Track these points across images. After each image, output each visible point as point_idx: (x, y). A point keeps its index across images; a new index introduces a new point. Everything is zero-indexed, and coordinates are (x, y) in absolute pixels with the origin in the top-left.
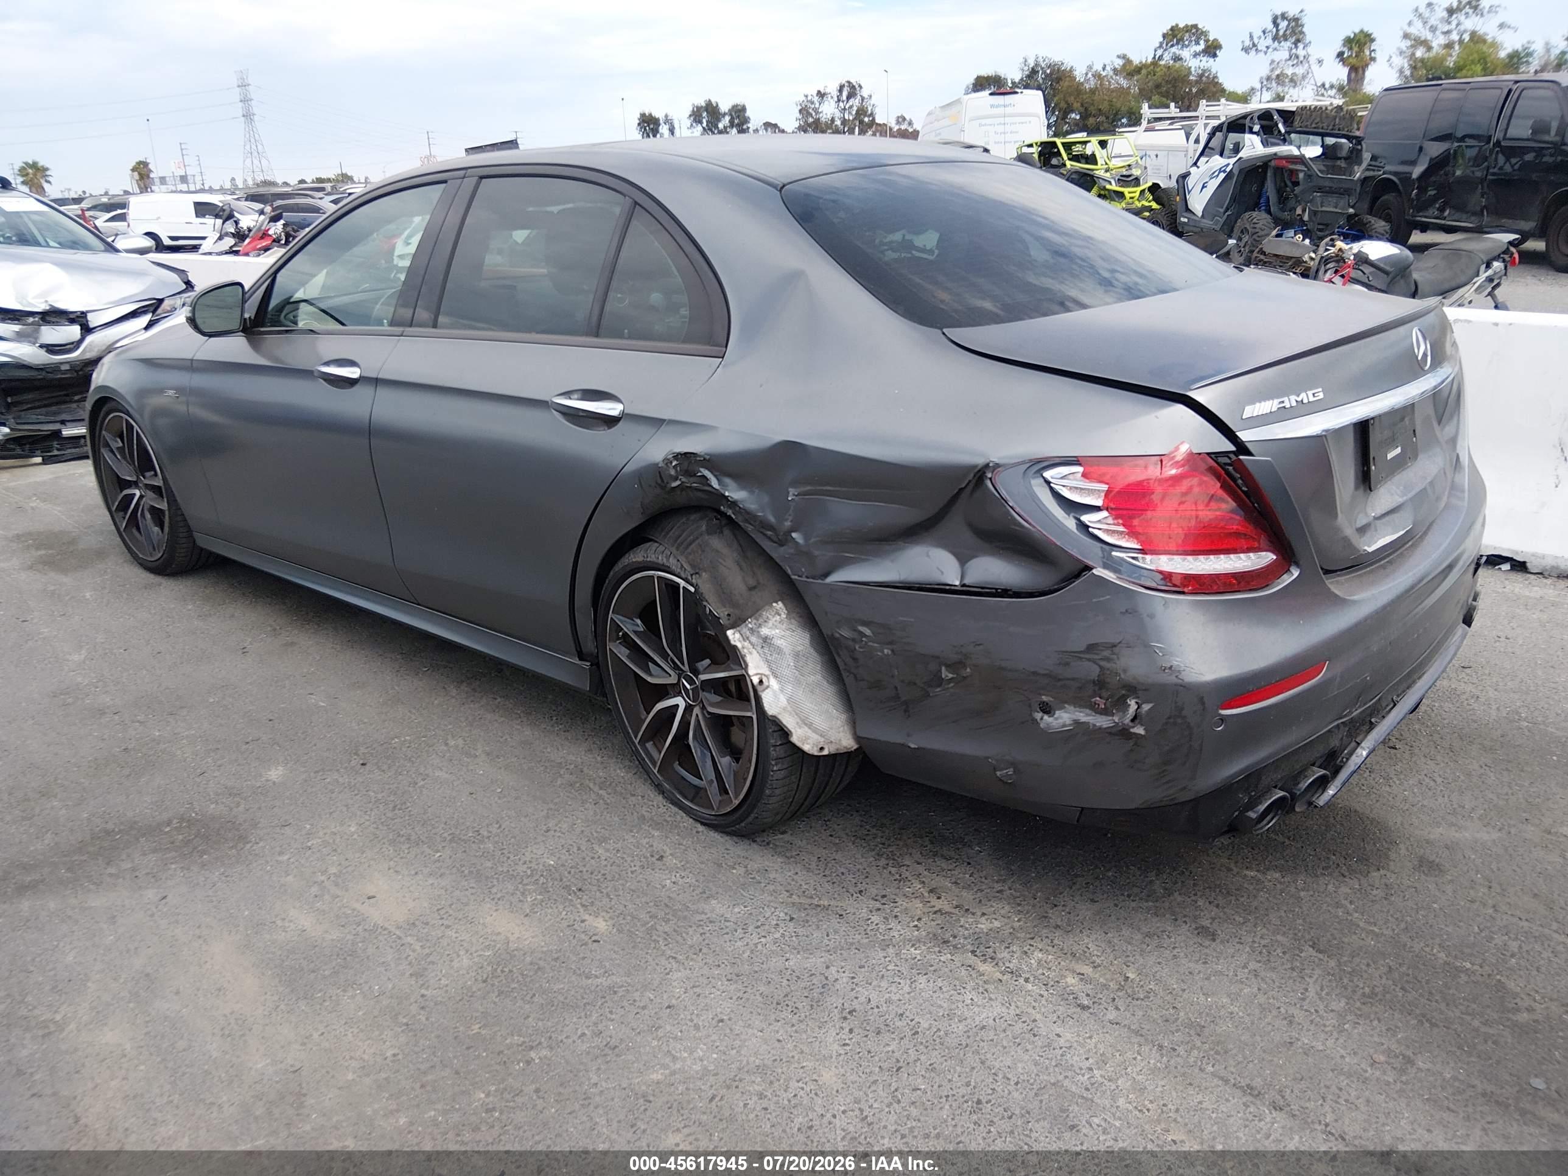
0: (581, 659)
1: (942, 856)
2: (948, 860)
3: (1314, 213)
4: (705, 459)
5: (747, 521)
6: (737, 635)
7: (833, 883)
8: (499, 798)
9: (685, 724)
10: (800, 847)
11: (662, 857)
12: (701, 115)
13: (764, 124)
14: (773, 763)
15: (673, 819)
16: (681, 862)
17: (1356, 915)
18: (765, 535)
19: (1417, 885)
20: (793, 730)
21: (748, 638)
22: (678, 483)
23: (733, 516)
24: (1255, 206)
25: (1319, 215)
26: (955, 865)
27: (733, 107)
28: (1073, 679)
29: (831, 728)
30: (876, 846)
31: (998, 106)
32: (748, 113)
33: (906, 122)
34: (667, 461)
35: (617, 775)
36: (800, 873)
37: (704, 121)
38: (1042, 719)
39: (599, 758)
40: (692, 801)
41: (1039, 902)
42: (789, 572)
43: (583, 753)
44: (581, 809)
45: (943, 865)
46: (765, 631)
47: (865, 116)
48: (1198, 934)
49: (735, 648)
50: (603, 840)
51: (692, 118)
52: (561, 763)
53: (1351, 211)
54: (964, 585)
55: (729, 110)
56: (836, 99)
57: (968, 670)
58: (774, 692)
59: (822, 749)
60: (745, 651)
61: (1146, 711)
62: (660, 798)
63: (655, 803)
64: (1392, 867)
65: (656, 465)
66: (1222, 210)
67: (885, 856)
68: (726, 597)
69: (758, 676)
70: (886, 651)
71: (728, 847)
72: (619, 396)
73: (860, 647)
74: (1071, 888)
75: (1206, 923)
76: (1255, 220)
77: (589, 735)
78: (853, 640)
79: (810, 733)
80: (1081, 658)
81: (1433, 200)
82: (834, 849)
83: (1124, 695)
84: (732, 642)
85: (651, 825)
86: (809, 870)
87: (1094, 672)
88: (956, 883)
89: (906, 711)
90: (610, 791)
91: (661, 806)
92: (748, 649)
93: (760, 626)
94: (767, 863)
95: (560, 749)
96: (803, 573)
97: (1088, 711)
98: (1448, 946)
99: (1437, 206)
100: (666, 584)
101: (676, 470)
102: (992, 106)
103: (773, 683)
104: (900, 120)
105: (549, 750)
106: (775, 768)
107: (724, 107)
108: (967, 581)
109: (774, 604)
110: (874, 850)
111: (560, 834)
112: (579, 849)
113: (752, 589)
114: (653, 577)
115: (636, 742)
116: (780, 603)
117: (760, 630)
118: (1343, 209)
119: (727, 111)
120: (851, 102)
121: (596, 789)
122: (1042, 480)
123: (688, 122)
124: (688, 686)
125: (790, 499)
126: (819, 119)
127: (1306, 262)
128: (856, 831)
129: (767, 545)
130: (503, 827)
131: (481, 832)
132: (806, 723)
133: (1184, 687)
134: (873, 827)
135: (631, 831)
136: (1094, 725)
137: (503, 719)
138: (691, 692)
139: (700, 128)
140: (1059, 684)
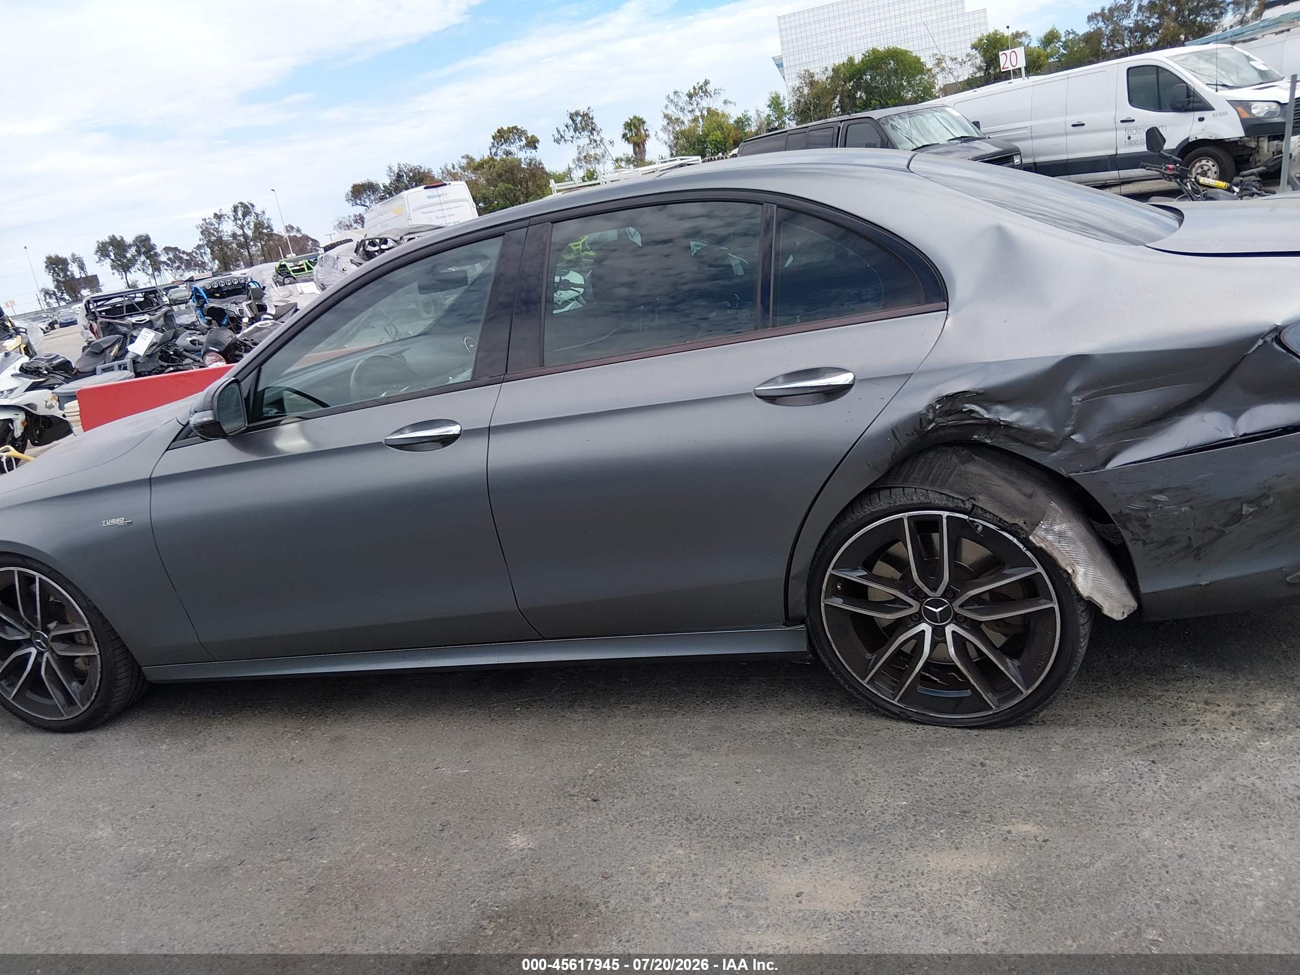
6: (1039, 538)
12: (107, 250)
13: (164, 249)
18: (1036, 446)
20: (1102, 605)
21: (1046, 538)
22: (934, 425)
27: (137, 238)
31: (434, 197)
32: (153, 241)
33: (295, 230)
34: (929, 407)
37: (112, 254)
47: (263, 228)
51: (99, 254)
55: (134, 241)
56: (233, 218)
57: (1271, 499)
58: (1082, 577)
59: (1123, 613)
60: (1050, 549)
65: (920, 414)
69: (1070, 568)
70: (1183, 509)
73: (1152, 515)
78: (1147, 510)
84: (1038, 545)
89: (1196, 556)
93: (1050, 525)
96: (1082, 468)
100: (921, 520)
101: (938, 413)
102: (429, 197)
103: (1079, 569)
104: (289, 229)
107: (129, 240)
108: (1242, 432)
109: (1051, 504)
114: (901, 519)
117: (1052, 528)
119: (132, 242)
120: (247, 219)
123: (96, 258)
125: (1073, 406)
126: (221, 237)
139: (108, 261)
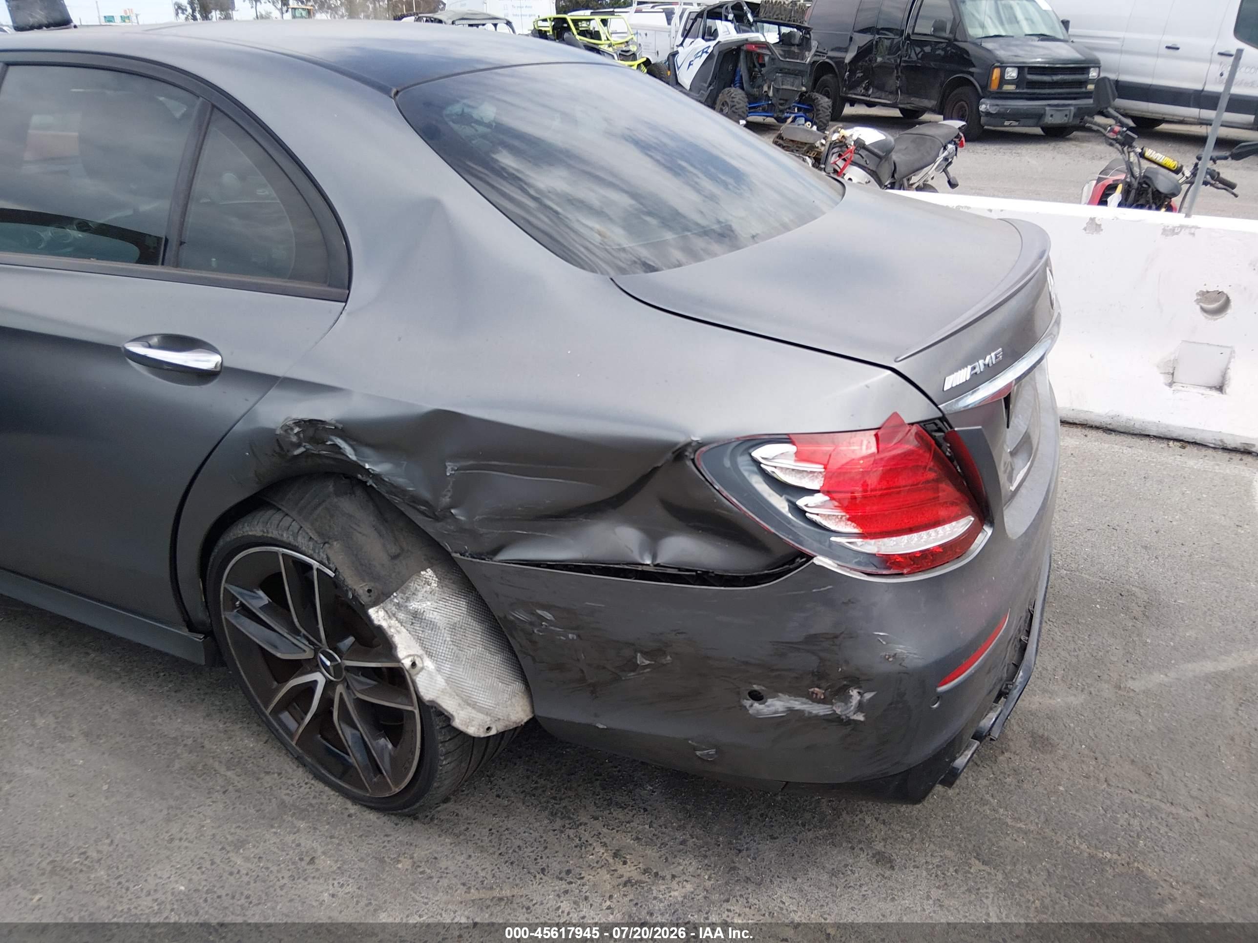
0: (190, 631)
1: (617, 804)
2: (624, 808)
3: (777, 90)
4: (336, 427)
5: (391, 493)
6: (382, 613)
7: (512, 863)
8: (107, 798)
9: (327, 702)
10: (467, 819)
11: (313, 859)
14: (442, 758)
15: (319, 801)
16: (337, 861)
17: (1001, 811)
18: (418, 510)
19: (1039, 765)
20: (454, 714)
21: (394, 615)
22: (301, 450)
23: (374, 485)
24: (731, 83)
25: (781, 92)
26: (631, 814)
28: (790, 670)
29: (498, 704)
30: (548, 802)
34: (287, 429)
35: (246, 748)
36: (473, 855)
38: (751, 706)
39: (221, 726)
40: (340, 779)
41: (723, 849)
42: (449, 549)
43: (201, 720)
44: (209, 802)
45: (621, 816)
46: (414, 605)
48: (877, 862)
49: (380, 628)
50: (240, 844)
52: (175, 738)
53: (804, 89)
54: (658, 565)
57: (669, 658)
58: (430, 673)
59: (489, 729)
60: (392, 630)
61: (867, 700)
62: (300, 771)
63: (295, 781)
64: (1013, 748)
65: (272, 431)
66: (706, 85)
67: (559, 814)
68: (364, 569)
69: (410, 659)
70: (570, 636)
71: (388, 831)
72: (214, 344)
73: (538, 631)
74: (748, 824)
75: (879, 846)
76: (733, 95)
77: (206, 694)
78: (531, 623)
79: (474, 713)
80: (798, 650)
81: (861, 80)
82: (505, 814)
83: (844, 685)
84: (376, 622)
85: (294, 814)
86: (482, 849)
87: (812, 662)
88: (637, 839)
89: (592, 692)
90: (238, 770)
91: (303, 784)
92: (396, 628)
93: (408, 599)
94: (434, 847)
95: (173, 717)
96: (466, 551)
97: (804, 700)
98: (1086, 835)
99: (864, 85)
100: (293, 562)
101: (299, 437)
103: (429, 664)
105: (160, 720)
106: (444, 763)
108: (658, 561)
109: (422, 573)
110: (546, 808)
111: (186, 844)
112: (213, 863)
113: (394, 557)
114: (276, 553)
115: (268, 712)
116: (428, 570)
117: (407, 604)
118: (797, 87)
121: (222, 770)
122: (749, 458)
124: (328, 663)
125: (448, 474)
127: (818, 147)
128: (523, 786)
129: (420, 520)
130: (116, 842)
131: (89, 854)
132: (469, 702)
133: (907, 673)
134: (540, 776)
135: (272, 827)
136: (810, 713)
137: (100, 682)
138: (331, 669)
140: (774, 674)
